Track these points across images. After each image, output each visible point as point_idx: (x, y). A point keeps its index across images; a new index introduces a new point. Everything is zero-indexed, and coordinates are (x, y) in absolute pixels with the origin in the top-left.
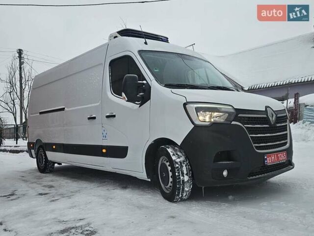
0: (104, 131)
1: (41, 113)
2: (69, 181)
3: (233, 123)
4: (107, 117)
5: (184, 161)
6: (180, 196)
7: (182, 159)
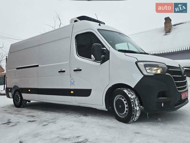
0: (72, 79)
1: (17, 69)
2: (43, 112)
3: (167, 74)
4: (75, 70)
5: (135, 98)
6: (134, 119)
7: (134, 96)
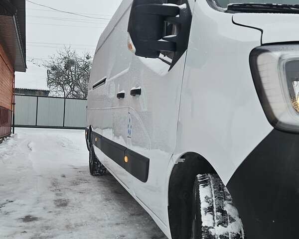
0: (130, 120)
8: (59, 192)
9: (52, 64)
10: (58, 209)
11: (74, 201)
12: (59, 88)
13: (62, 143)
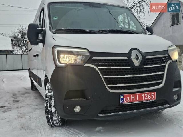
3: (86, 65)
8: (16, 98)
9: (14, 35)
10: (14, 103)
11: (22, 100)
12: (19, 48)
13: (20, 78)
